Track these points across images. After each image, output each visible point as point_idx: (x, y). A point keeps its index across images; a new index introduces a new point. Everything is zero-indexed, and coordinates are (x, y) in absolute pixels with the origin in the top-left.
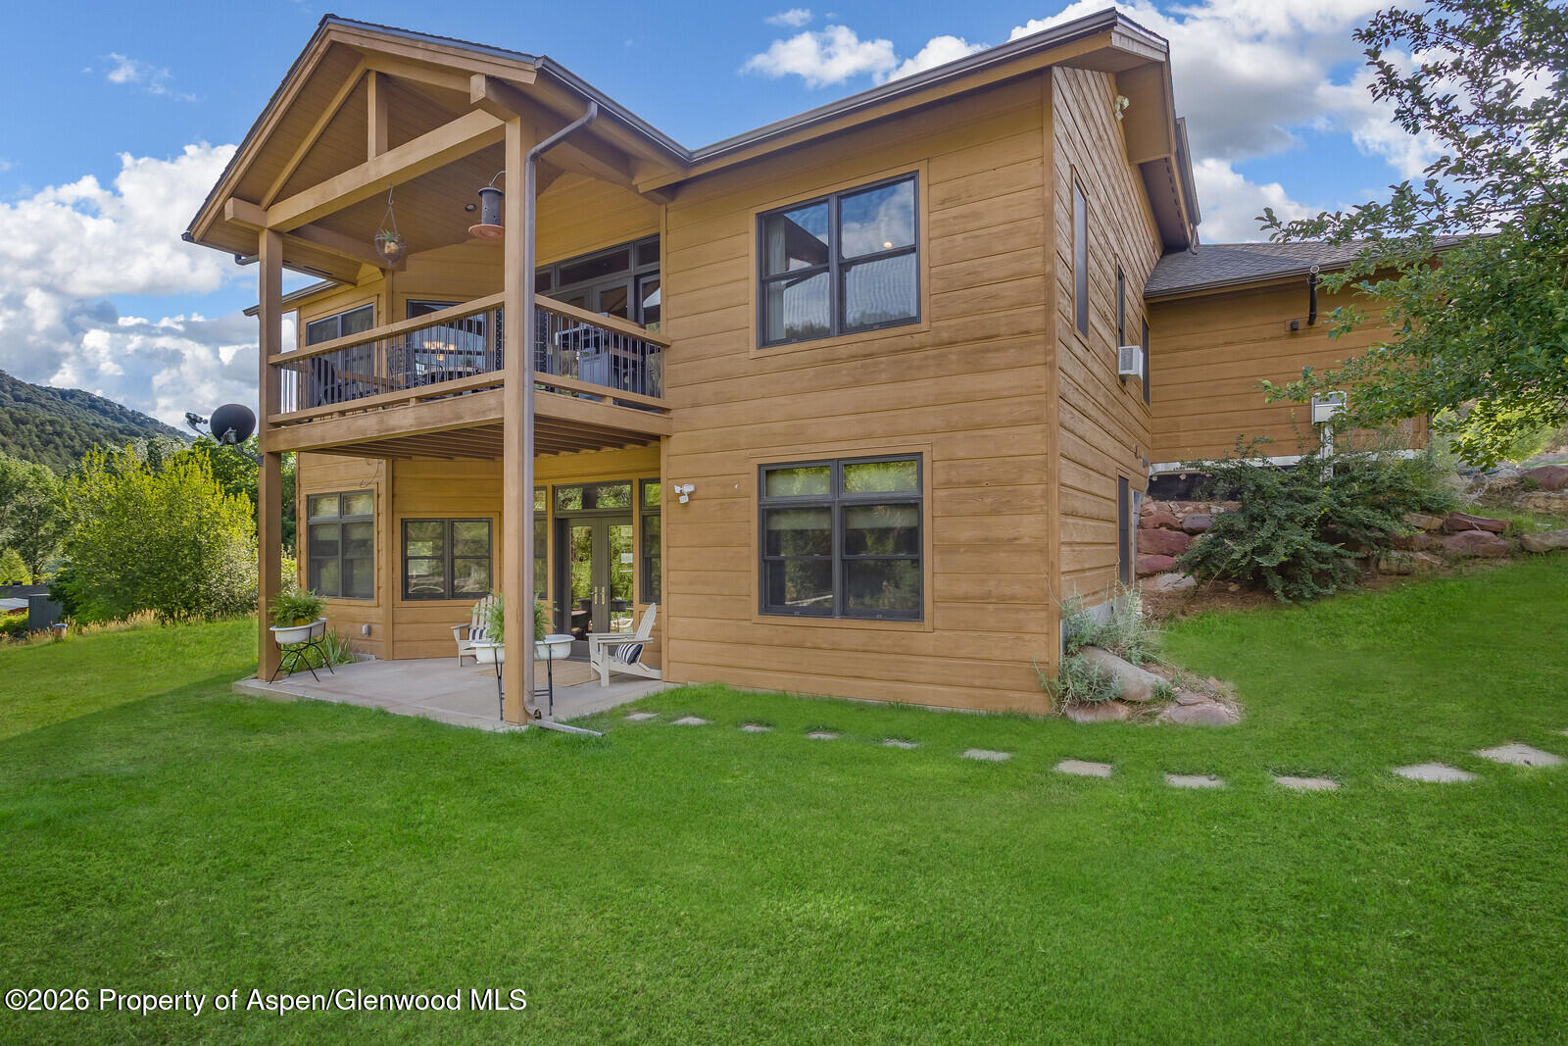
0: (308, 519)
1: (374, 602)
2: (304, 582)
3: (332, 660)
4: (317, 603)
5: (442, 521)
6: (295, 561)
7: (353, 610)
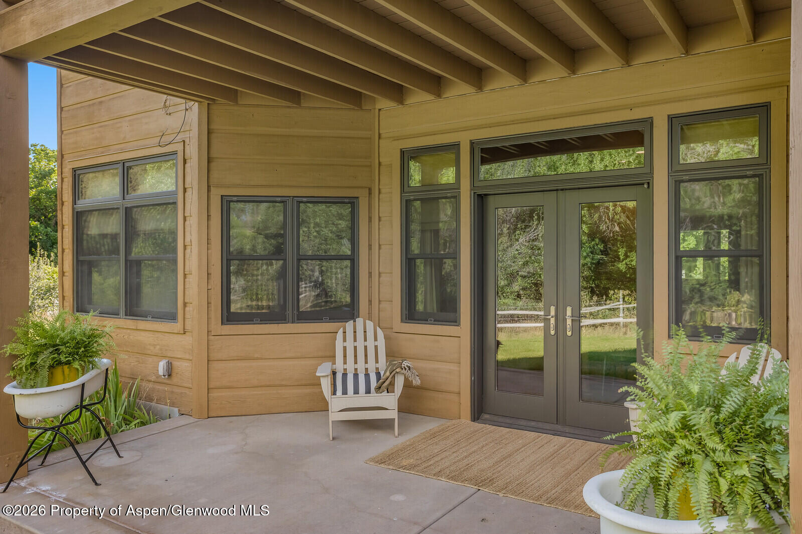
0: (74, 203)
1: (177, 326)
2: (69, 293)
3: (114, 422)
4: (92, 336)
5: (283, 200)
6: (57, 269)
7: (144, 338)
